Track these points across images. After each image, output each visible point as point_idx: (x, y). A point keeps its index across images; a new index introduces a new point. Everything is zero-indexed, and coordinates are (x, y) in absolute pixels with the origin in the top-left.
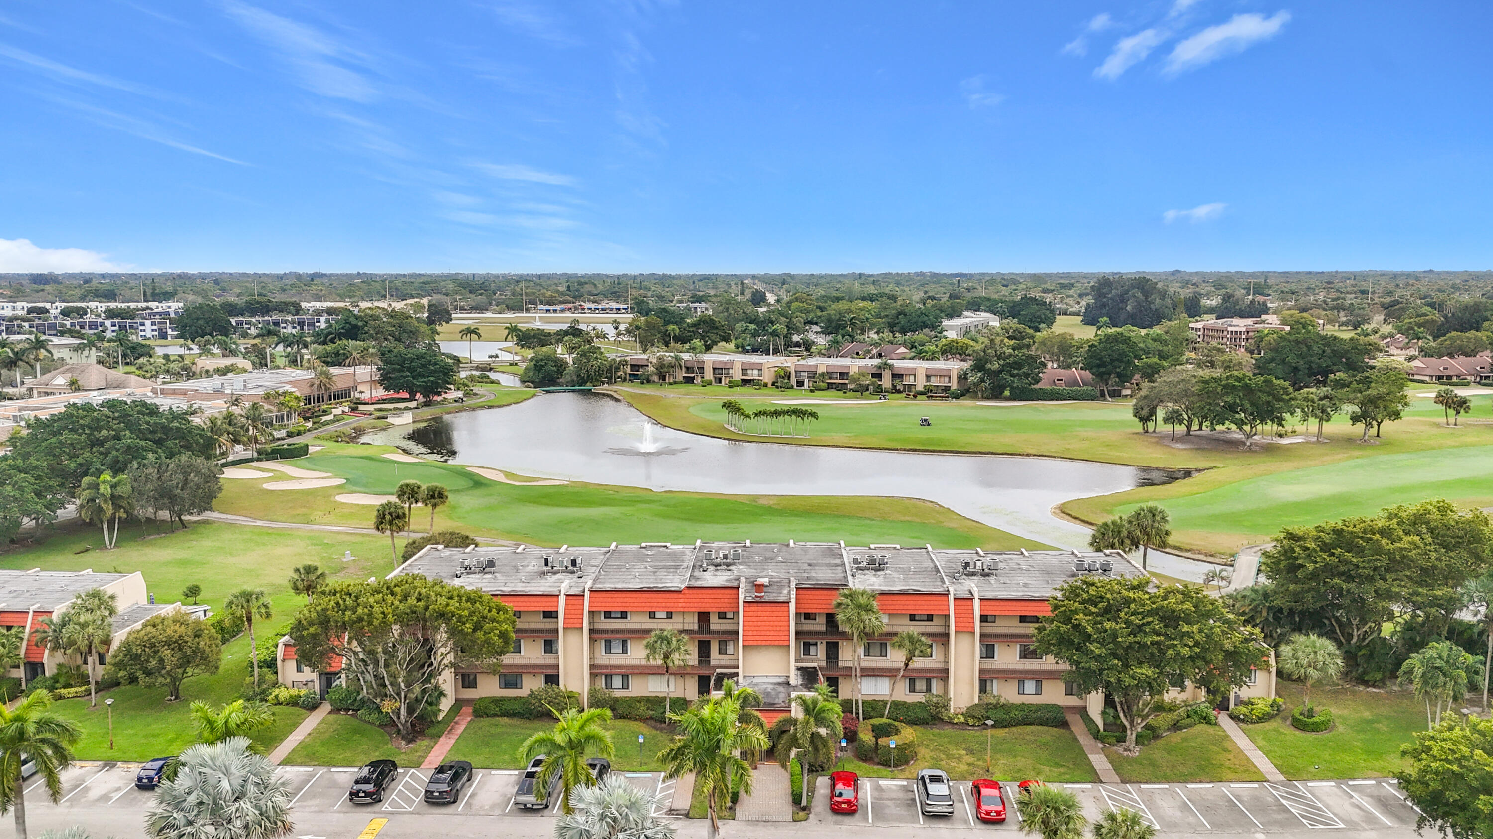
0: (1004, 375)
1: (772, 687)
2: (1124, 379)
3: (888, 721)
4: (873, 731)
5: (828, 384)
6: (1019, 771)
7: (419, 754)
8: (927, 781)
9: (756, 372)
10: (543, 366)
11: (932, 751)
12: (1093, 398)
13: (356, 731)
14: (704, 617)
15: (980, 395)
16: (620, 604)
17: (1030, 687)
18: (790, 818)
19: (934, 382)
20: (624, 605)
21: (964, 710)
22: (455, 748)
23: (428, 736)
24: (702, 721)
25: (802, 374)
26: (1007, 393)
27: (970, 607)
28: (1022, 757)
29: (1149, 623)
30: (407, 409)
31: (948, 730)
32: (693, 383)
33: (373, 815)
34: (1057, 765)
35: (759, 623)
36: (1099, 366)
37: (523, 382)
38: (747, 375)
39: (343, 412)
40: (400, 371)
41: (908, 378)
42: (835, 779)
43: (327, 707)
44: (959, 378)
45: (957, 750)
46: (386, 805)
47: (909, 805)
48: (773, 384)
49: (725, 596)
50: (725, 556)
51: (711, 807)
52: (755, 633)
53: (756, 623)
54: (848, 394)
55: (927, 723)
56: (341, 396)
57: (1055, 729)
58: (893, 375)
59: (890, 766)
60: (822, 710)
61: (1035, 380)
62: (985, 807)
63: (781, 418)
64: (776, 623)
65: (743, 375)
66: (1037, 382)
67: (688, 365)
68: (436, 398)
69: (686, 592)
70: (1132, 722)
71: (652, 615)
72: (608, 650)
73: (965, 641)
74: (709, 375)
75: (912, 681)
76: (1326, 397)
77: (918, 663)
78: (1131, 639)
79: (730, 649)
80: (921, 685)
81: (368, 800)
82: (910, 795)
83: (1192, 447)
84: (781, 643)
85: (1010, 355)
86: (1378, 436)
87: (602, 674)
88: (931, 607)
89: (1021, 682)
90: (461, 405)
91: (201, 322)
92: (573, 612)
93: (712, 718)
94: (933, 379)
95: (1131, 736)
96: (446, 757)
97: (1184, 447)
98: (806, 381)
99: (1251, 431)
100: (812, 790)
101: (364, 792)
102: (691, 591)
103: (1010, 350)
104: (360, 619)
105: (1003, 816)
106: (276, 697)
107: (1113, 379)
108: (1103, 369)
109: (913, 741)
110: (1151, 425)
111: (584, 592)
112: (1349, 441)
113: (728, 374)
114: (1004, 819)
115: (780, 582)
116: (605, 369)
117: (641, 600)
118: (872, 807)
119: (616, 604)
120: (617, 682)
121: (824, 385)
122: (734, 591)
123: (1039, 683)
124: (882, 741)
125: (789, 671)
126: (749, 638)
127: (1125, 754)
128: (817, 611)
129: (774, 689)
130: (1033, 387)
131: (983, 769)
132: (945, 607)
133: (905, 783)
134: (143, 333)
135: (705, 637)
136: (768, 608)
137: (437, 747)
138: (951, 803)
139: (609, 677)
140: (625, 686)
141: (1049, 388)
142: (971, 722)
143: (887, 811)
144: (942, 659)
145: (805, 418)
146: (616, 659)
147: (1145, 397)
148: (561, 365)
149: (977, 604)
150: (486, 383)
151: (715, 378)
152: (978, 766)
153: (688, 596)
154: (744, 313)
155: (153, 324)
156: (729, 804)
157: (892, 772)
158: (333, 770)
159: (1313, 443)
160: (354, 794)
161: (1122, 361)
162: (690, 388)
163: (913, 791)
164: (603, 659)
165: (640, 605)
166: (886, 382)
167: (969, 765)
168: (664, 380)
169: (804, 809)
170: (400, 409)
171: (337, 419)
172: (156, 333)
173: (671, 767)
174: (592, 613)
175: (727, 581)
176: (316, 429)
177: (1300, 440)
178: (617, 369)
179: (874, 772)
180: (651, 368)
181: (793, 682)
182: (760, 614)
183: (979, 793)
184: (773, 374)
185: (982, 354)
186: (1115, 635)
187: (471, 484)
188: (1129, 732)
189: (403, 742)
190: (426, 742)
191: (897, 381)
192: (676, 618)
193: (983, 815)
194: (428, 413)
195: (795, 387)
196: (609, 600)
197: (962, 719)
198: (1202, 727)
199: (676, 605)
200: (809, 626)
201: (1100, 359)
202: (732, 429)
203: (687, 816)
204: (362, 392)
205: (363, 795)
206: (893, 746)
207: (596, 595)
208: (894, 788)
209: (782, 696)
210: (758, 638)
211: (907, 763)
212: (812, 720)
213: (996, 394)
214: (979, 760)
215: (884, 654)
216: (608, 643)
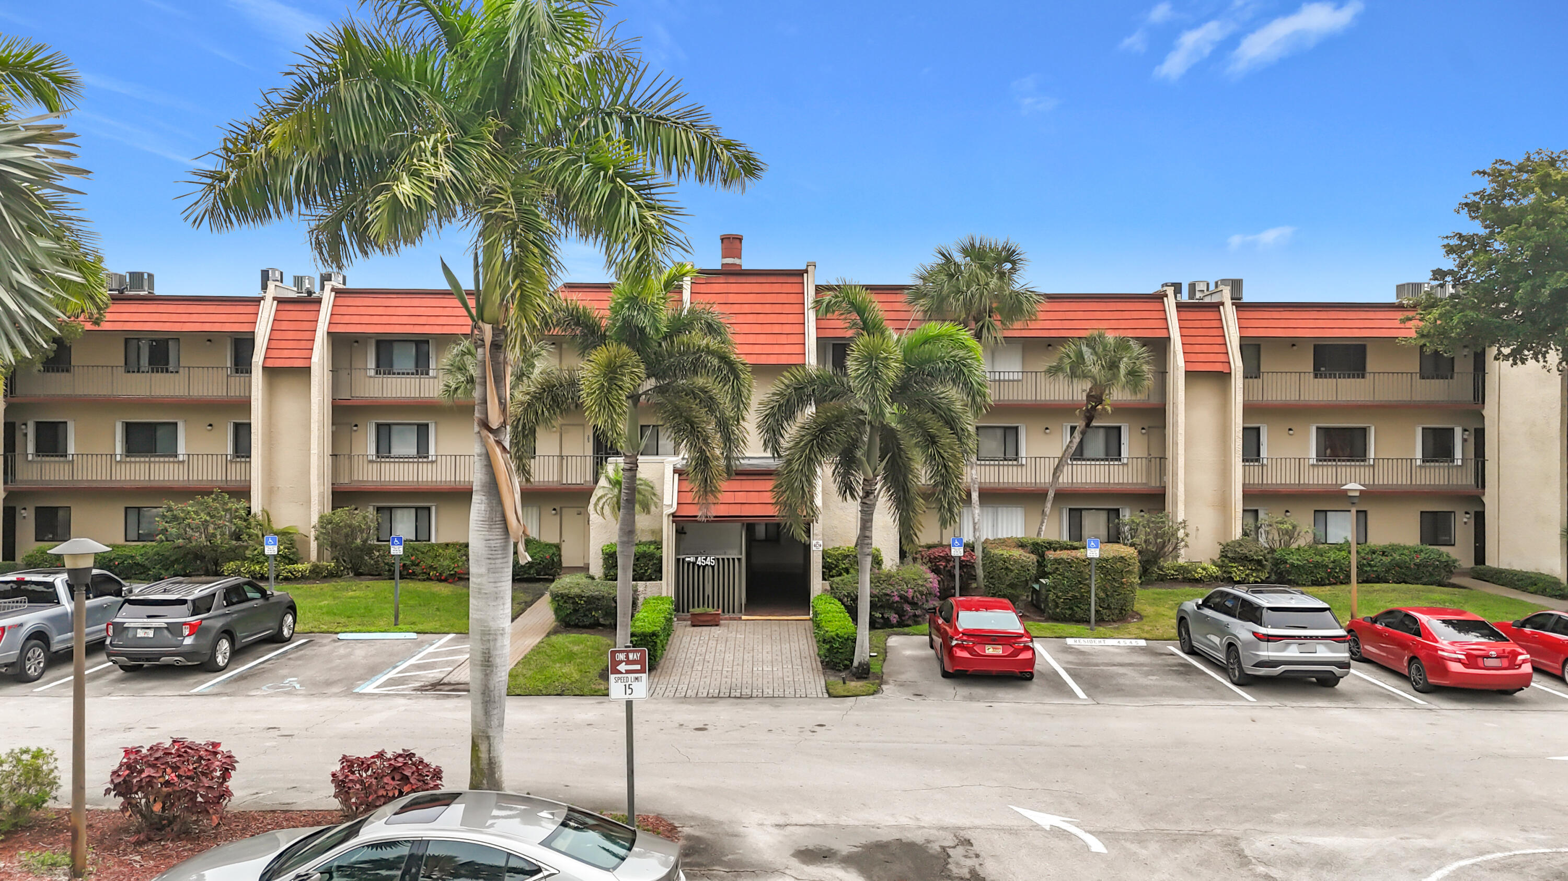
16: (404, 320)
17: (1340, 526)
18: (816, 692)
20: (414, 321)
21: (1217, 549)
27: (1216, 325)
47: (1180, 673)
57: (1444, 588)
59: (1083, 620)
64: (772, 318)
72: (383, 449)
73: (1207, 395)
75: (1076, 517)
80: (1095, 524)
82: (1170, 660)
84: (784, 359)
88: (1123, 325)
89: (1321, 515)
92: (289, 335)
111: (321, 293)
118: (1074, 676)
119: (395, 320)
120: (405, 525)
123: (1360, 518)
132: (1158, 323)
133: (1141, 643)
136: (752, 286)
139: (385, 513)
140: (422, 535)
142: (1238, 572)
143: (1124, 681)
144: (1143, 457)
146: (401, 472)
149: (1229, 315)
157: (1091, 630)
163: (1173, 655)
164: (370, 469)
165: (451, 321)
179: (1042, 629)
182: (731, 298)
196: (380, 311)
197: (1214, 569)
208: (1115, 650)
211: (1123, 616)
215: (1011, 455)
216: (384, 434)
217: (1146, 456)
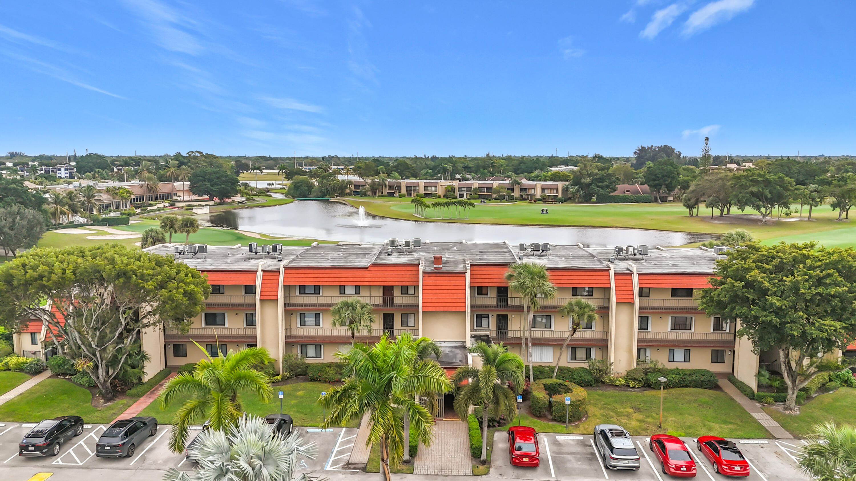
0: (593, 186)
1: (450, 349)
2: (670, 188)
3: (558, 381)
4: (545, 389)
5: (479, 195)
6: (690, 427)
7: (113, 412)
8: (609, 435)
9: (433, 188)
10: (299, 186)
11: (600, 409)
12: (650, 201)
13: (65, 392)
14: (388, 290)
15: (577, 201)
16: (312, 279)
17: (679, 355)
18: (469, 472)
19: (547, 193)
20: (315, 279)
21: (625, 373)
22: (152, 407)
23: (129, 395)
24: (372, 357)
25: (463, 189)
26: (594, 198)
27: (630, 281)
28: (689, 414)
29: (829, 275)
30: (207, 205)
31: (611, 391)
32: (394, 196)
33: (40, 469)
34: (725, 422)
35: (438, 292)
36: (654, 180)
37: (286, 196)
38: (428, 190)
39: (164, 206)
40: (202, 181)
41: (530, 191)
42: (513, 434)
43: (48, 373)
44: (563, 190)
45: (624, 408)
46: (59, 459)
47: (590, 460)
48: (444, 197)
49: (406, 272)
50: (408, 243)
51: (383, 460)
52: (434, 300)
53: (434, 292)
54: (492, 201)
55: (591, 386)
56: (164, 197)
57: (711, 391)
58: (520, 189)
59: (564, 422)
60: (504, 361)
61: (613, 189)
62: (673, 462)
63: (450, 207)
64: (453, 292)
65: (425, 191)
66: (615, 190)
67: (390, 185)
68: (227, 200)
69: (372, 268)
70: (794, 382)
71: (342, 290)
72: (303, 323)
73: (625, 311)
74: (404, 191)
75: (574, 350)
76: (815, 191)
77: (582, 334)
78: (814, 291)
79: (411, 322)
80: (581, 353)
81: (38, 453)
82: (589, 450)
83: (726, 222)
84: (458, 309)
85: (596, 174)
86: (847, 218)
87: (297, 343)
88: (592, 282)
89: (672, 351)
90: (241, 205)
91: (90, 164)
92: (269, 286)
93: (385, 355)
94: (546, 191)
95: (792, 395)
96: (139, 414)
97: (720, 222)
98: (465, 194)
99: (766, 212)
100: (491, 444)
101: (33, 445)
102: (376, 268)
103: (597, 171)
104: (41, 277)
105: (694, 471)
106: (6, 364)
107: (663, 189)
108: (657, 182)
109: (584, 399)
110: (695, 210)
111: (279, 269)
112: (829, 221)
113: (416, 190)
114: (695, 475)
115: (457, 261)
116: (338, 187)
117: (332, 276)
118: (553, 462)
119: (308, 279)
120: (311, 351)
121: (477, 196)
122: (414, 268)
123: (687, 352)
124: (556, 398)
125: (465, 336)
126: (428, 305)
127: (787, 412)
128: (490, 285)
129: (451, 351)
130: (612, 194)
131: (654, 425)
132: (607, 282)
133: (581, 438)
134: (59, 175)
135: (388, 310)
136: (445, 278)
137: (134, 406)
138: (637, 457)
139: (304, 347)
140: (318, 355)
141: (621, 195)
142: (632, 384)
143: (569, 465)
144: (600, 329)
145: (467, 207)
146: (310, 331)
147: (693, 191)
148: (311, 186)
149: (635, 278)
150: (263, 196)
151: (407, 193)
152: (649, 423)
153: (373, 272)
154: (425, 164)
155: (66, 169)
156: (406, 457)
157: (566, 427)
158: (23, 425)
159: (806, 221)
160: (24, 448)
161: (669, 177)
162: (392, 198)
163: (591, 446)
164: (298, 331)
165: (330, 280)
166: (516, 193)
167: (640, 421)
168: (375, 194)
169: (484, 463)
170: (202, 206)
171: (159, 209)
172: (68, 175)
173: (334, 411)
174: (287, 288)
175: (408, 260)
176: (143, 214)
177: (797, 220)
178: (346, 187)
179: (549, 427)
180: (367, 186)
181: (468, 345)
182: (438, 283)
183: (664, 447)
184: (444, 189)
185: (579, 174)
186: (795, 289)
187: (236, 238)
188: (790, 392)
189: (102, 401)
190: (124, 401)
191: (523, 193)
192: (364, 293)
193: (672, 470)
194: (220, 209)
195: (458, 197)
196: (302, 275)
197: (623, 382)
198: (844, 390)
199: (362, 280)
200: (482, 300)
201: (655, 175)
202: (418, 216)
203: (364, 470)
204: (180, 196)
205: (33, 448)
206: (568, 402)
207: (290, 271)
208: (572, 443)
209: (459, 357)
210: (436, 304)
211: (579, 419)
212: (493, 369)
213: (587, 199)
214: (648, 417)
215: (548, 326)
216: (303, 316)
217: (602, 331)
